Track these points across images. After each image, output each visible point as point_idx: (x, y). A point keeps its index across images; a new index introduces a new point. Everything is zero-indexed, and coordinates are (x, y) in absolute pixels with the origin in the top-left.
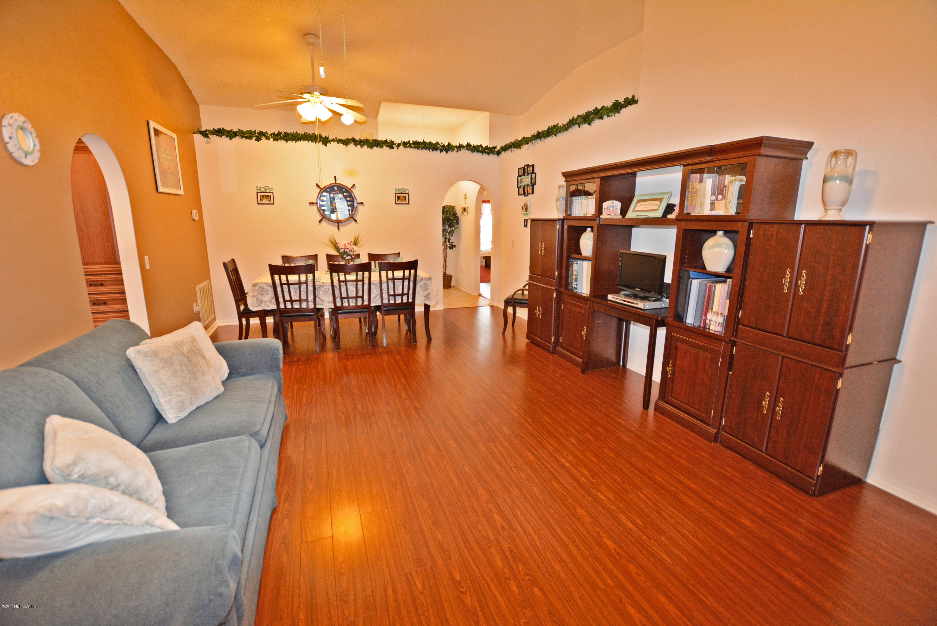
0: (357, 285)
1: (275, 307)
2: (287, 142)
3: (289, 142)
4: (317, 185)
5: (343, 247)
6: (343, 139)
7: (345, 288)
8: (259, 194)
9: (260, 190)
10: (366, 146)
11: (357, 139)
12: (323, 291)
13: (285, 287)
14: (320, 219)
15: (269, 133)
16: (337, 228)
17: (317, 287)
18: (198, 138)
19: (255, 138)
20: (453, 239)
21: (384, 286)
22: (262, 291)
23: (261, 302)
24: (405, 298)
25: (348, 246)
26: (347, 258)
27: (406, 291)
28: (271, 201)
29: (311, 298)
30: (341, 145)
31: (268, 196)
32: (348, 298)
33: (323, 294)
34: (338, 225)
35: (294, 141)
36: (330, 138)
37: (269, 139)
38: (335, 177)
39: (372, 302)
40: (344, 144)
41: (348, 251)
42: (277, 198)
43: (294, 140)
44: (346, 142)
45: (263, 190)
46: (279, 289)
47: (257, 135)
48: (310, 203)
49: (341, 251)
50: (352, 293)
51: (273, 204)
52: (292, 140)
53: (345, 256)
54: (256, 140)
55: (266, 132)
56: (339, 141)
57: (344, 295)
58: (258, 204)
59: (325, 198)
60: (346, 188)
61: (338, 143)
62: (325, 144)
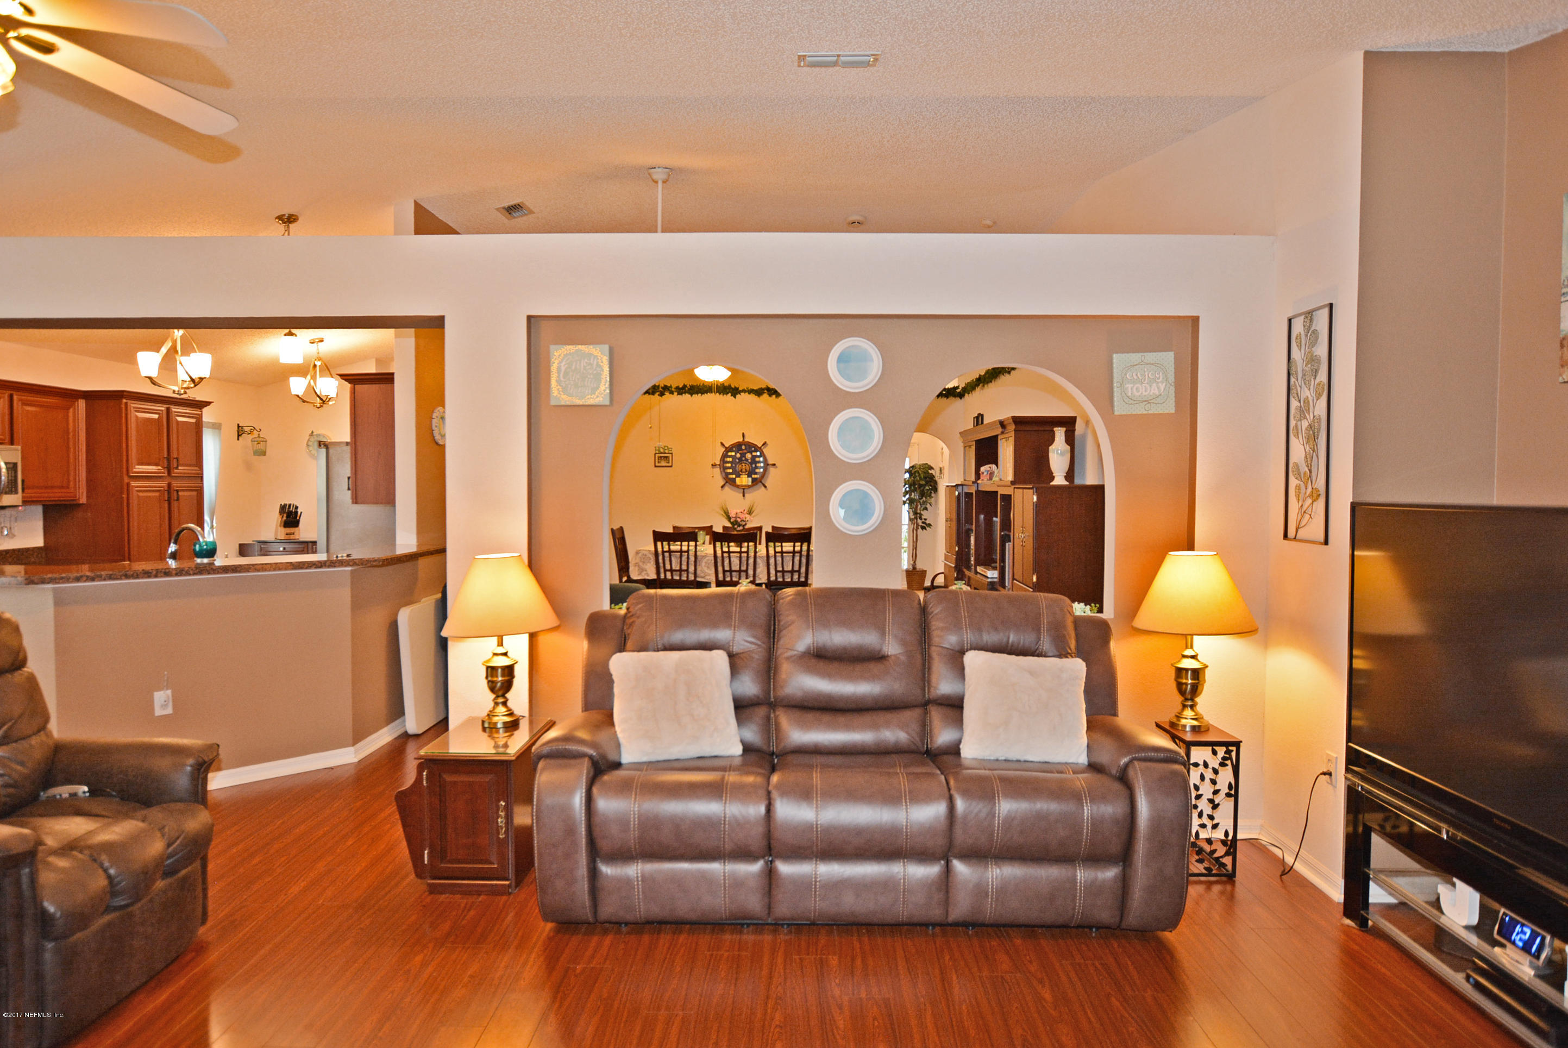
0: (740, 557)
1: (655, 577)
2: (692, 395)
3: (694, 395)
4: (722, 444)
5: (734, 516)
6: (755, 388)
7: (728, 560)
8: (657, 455)
9: (659, 450)
12: (706, 563)
13: (667, 555)
14: (723, 483)
15: (674, 386)
16: (742, 495)
17: (699, 558)
19: (658, 393)
20: (925, 514)
21: (772, 561)
22: (644, 559)
23: (642, 570)
24: (796, 577)
25: (740, 515)
26: (738, 529)
27: (796, 568)
28: (669, 463)
29: (692, 569)
30: (753, 396)
31: (666, 457)
32: (731, 571)
33: (705, 566)
34: (744, 492)
35: (700, 395)
36: (740, 389)
37: (673, 394)
38: (743, 434)
39: (757, 578)
40: (756, 395)
41: (739, 520)
42: (676, 459)
44: (759, 393)
45: (662, 450)
46: (660, 558)
47: (661, 389)
48: (712, 465)
49: (732, 520)
50: (735, 567)
51: (671, 466)
52: (697, 393)
53: (736, 526)
54: (659, 395)
55: (671, 387)
56: (751, 391)
57: (727, 568)
58: (656, 466)
59: (731, 459)
60: (755, 446)
61: (749, 394)
62: (734, 395)
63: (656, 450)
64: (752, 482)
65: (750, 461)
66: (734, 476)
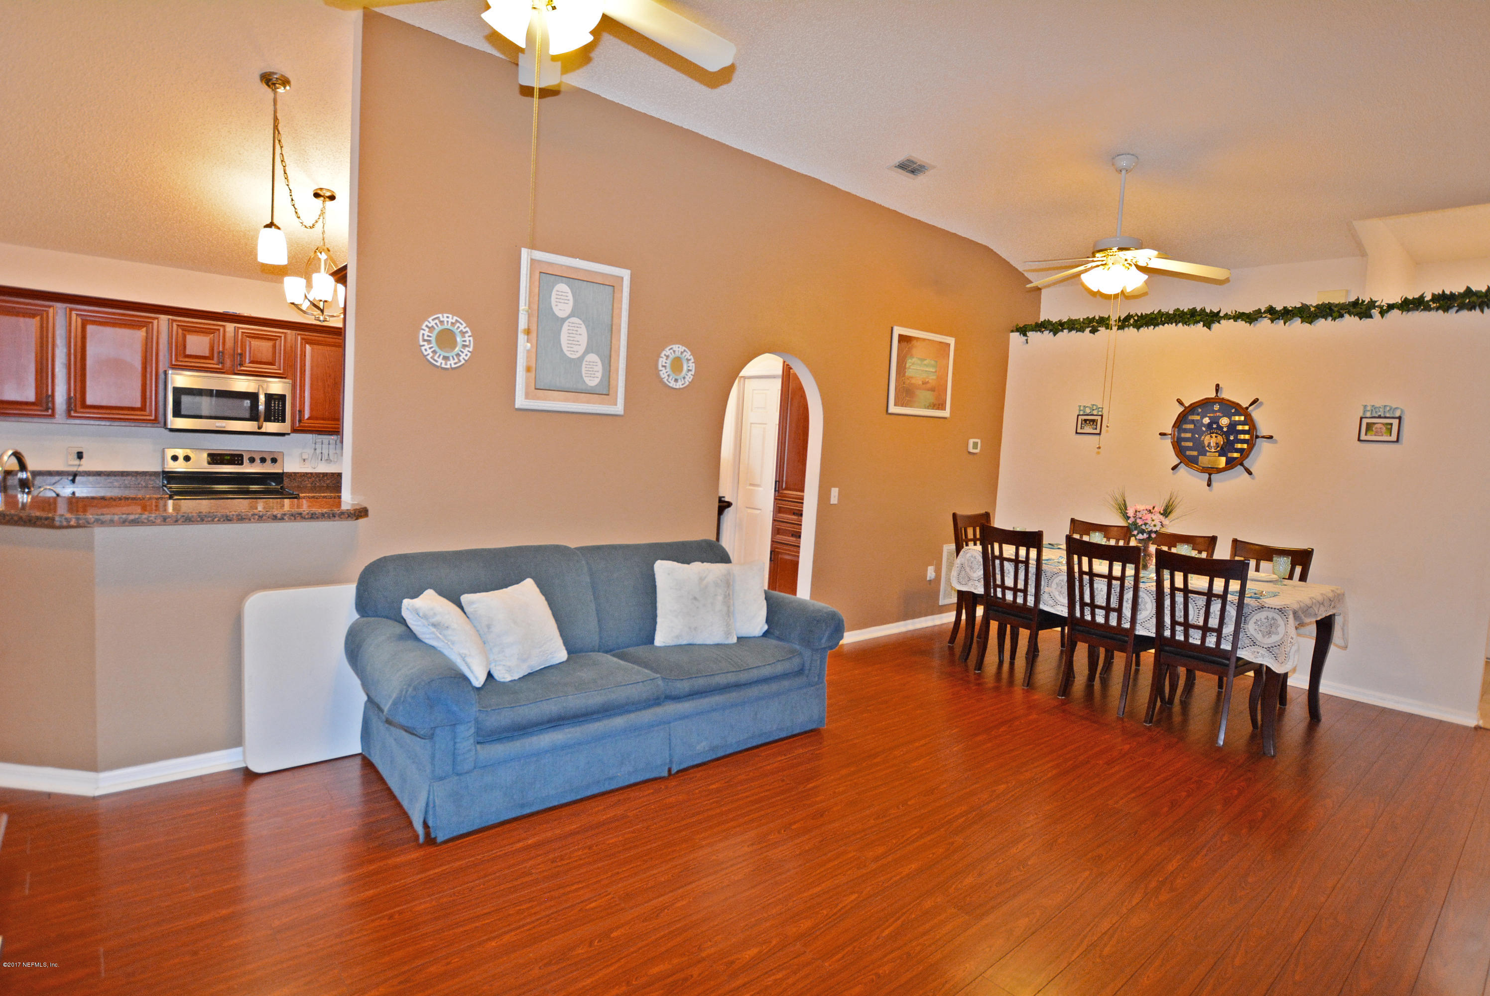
2: (1140, 329)
3: (1142, 329)
4: (1180, 401)
6: (1248, 312)
7: (1089, 585)
8: (1080, 418)
9: (1084, 410)
10: (1300, 320)
11: (1279, 308)
14: (1175, 464)
17: (1044, 573)
18: (1015, 337)
19: (1089, 329)
22: (972, 562)
23: (969, 579)
25: (1146, 515)
28: (1096, 429)
30: (1241, 324)
31: (1093, 421)
32: (1093, 606)
34: (1210, 480)
35: (1152, 328)
36: (1221, 314)
37: (1111, 329)
38: (1218, 385)
40: (1246, 322)
42: (1107, 424)
43: (1152, 324)
44: (1250, 318)
45: (1088, 411)
47: (1092, 324)
48: (1159, 434)
51: (1099, 434)
52: (1147, 325)
54: (1091, 332)
55: (1109, 318)
56: (1240, 317)
57: (1087, 599)
59: (1192, 426)
60: (1237, 406)
61: (1235, 321)
62: (1208, 325)
63: (1080, 410)
64: (1226, 464)
65: (1225, 429)
66: (1195, 453)
